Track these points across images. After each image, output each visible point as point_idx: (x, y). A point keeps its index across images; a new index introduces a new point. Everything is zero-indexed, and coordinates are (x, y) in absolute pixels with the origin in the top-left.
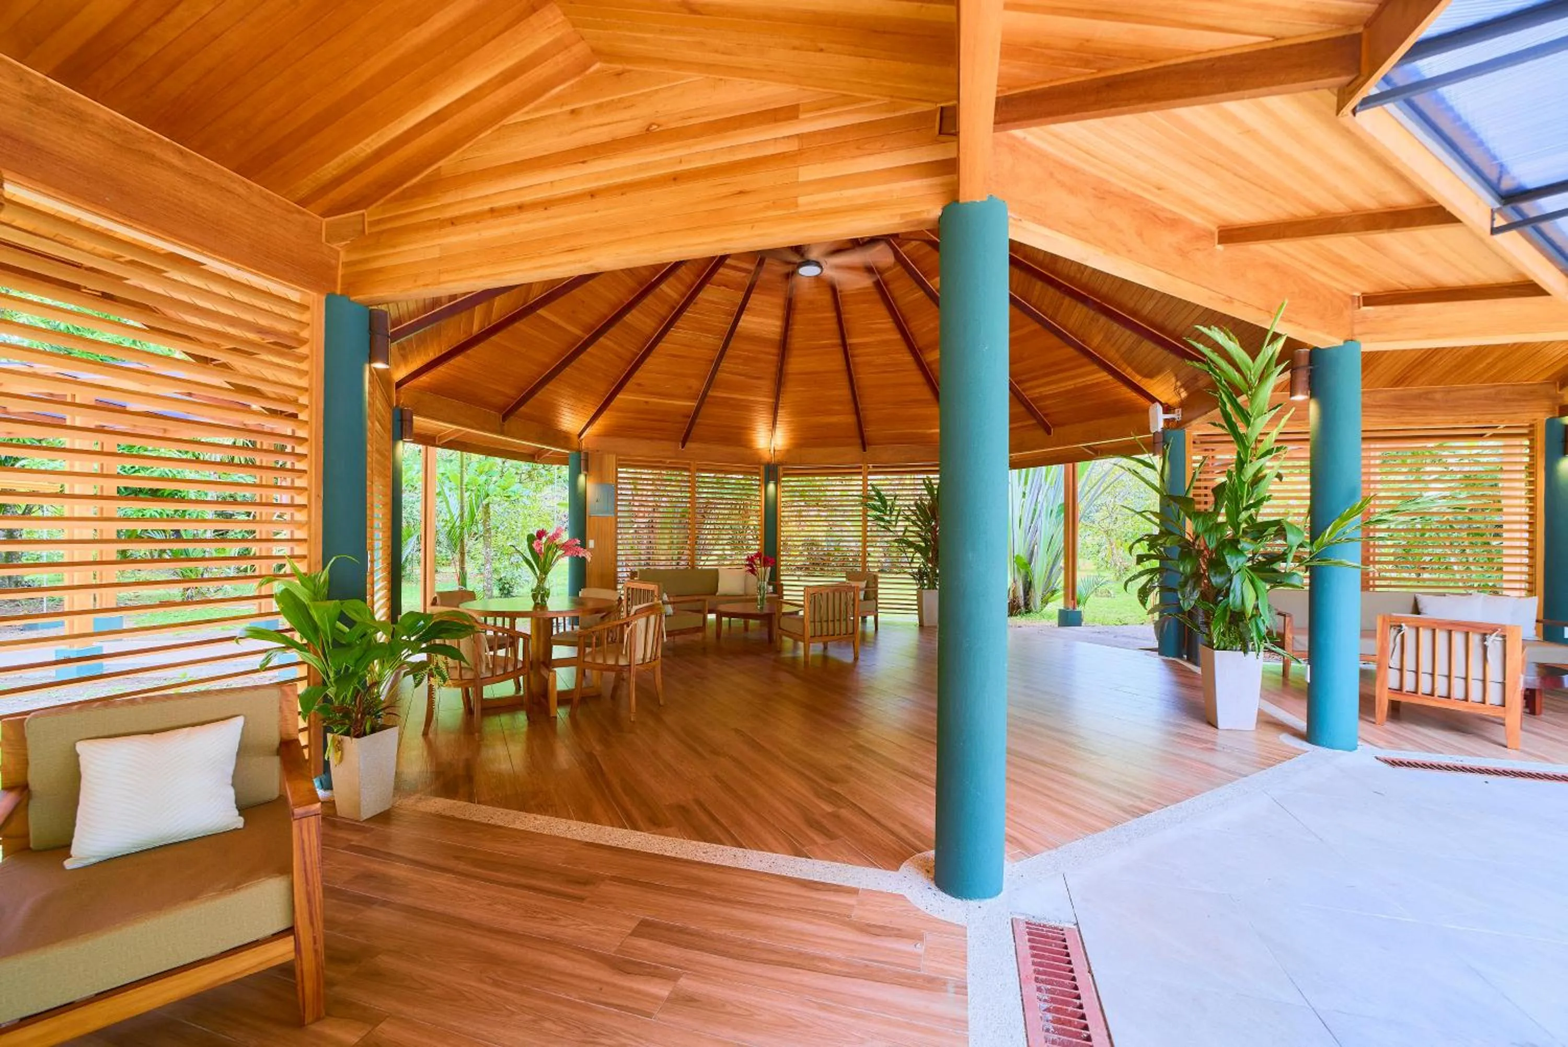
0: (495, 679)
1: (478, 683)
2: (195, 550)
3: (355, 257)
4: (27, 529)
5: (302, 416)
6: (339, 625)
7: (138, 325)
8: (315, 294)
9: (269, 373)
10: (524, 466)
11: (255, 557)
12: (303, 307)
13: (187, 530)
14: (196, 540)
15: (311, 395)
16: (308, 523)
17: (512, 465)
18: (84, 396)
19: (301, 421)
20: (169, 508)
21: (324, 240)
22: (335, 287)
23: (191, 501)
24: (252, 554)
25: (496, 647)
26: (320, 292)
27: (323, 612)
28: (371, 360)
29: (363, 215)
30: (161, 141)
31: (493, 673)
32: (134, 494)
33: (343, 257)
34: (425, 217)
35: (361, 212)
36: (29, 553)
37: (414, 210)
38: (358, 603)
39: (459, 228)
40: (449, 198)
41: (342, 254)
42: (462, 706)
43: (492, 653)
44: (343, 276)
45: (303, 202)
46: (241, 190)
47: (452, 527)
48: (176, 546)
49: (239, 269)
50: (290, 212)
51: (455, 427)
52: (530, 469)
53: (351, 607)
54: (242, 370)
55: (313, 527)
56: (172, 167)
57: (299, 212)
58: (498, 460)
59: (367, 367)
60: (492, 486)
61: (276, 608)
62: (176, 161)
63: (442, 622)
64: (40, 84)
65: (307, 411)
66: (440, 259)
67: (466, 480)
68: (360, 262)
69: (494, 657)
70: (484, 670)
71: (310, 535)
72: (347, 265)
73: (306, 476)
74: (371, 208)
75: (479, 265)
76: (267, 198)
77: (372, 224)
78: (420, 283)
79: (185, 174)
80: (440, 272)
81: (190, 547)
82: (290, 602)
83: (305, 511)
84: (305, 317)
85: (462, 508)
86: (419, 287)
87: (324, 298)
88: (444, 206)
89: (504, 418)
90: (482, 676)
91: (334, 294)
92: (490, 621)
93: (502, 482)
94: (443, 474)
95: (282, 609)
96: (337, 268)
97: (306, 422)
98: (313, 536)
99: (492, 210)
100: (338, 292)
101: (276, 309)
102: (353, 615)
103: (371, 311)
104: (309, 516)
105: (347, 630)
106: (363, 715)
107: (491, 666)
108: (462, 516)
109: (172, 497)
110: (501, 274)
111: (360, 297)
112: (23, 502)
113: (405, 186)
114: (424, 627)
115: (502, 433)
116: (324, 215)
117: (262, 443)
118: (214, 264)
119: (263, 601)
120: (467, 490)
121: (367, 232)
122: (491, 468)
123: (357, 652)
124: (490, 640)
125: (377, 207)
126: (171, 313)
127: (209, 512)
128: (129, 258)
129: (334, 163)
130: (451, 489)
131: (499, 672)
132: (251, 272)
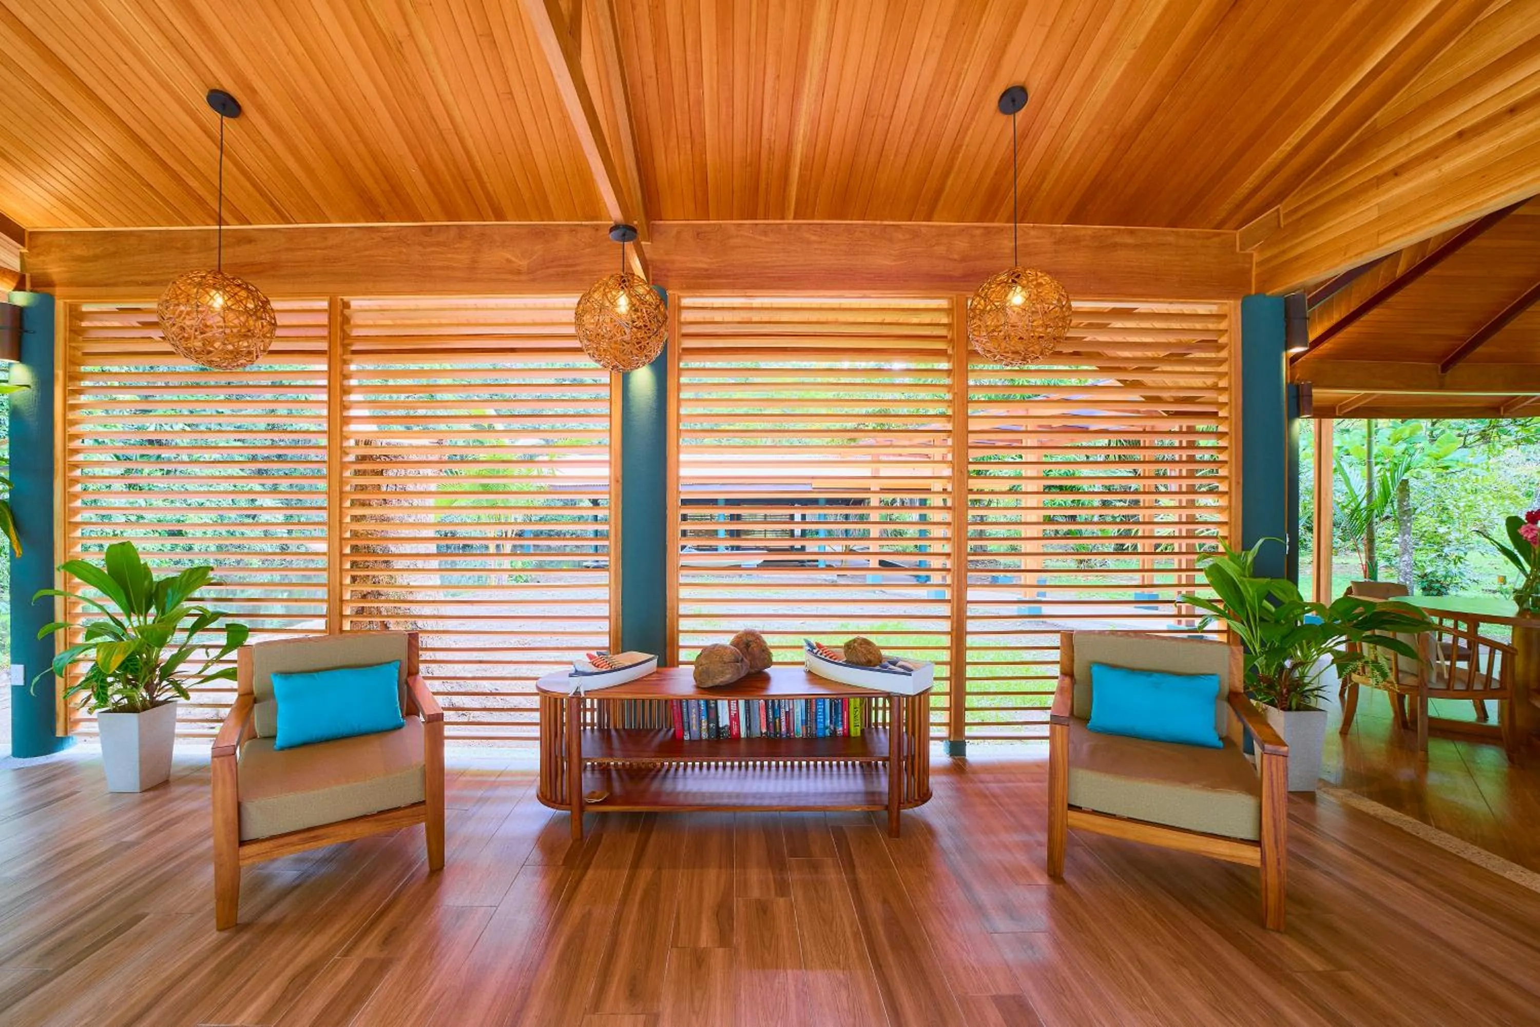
0: (1449, 692)
1: (1423, 691)
2: (1087, 530)
3: (1268, 254)
4: (992, 516)
5: (1221, 414)
6: (1266, 603)
7: (1094, 368)
8: (1232, 302)
9: (1169, 381)
10: (1474, 426)
11: (1135, 537)
12: (1221, 317)
13: (1082, 514)
14: (1087, 522)
15: (1230, 394)
16: (1229, 507)
17: (1450, 427)
18: (1031, 425)
19: (1221, 418)
20: (1069, 498)
21: (1238, 249)
22: (1250, 289)
23: (1085, 493)
24: (1133, 534)
25: (1454, 657)
26: (1235, 298)
27: (1250, 589)
28: (1288, 347)
29: (1278, 210)
30: (1119, 230)
31: (1448, 686)
32: (1048, 489)
33: (1256, 258)
34: (1356, 182)
35: (1276, 208)
36: (991, 530)
37: (1345, 178)
38: (1285, 583)
39: (1406, 176)
40: (1390, 149)
41: (1255, 254)
42: (1391, 714)
43: (1448, 663)
44: (1257, 275)
45: (1219, 226)
46: (1171, 239)
47: (1356, 509)
48: (1073, 527)
49: (1171, 303)
50: (1208, 238)
51: (1363, 392)
52: (1482, 427)
53: (1278, 587)
54: (1150, 384)
55: (1233, 511)
56: (1125, 246)
57: (1219, 235)
58: (1425, 423)
59: (1284, 354)
60: (1418, 456)
61: (1206, 581)
62: (1129, 240)
63: (1384, 613)
64: (1060, 231)
65: (1227, 408)
66: (1379, 219)
67: (1375, 450)
68: (1275, 257)
69: (1452, 668)
70: (1434, 678)
71: (1230, 518)
72: (1260, 264)
73: (1227, 466)
74: (1284, 202)
75: (1440, 207)
76: (1192, 236)
77: (1287, 215)
78: (1350, 254)
79: (1136, 247)
80: (1379, 234)
81: (1083, 528)
82: (1218, 577)
83: (1226, 497)
84: (1223, 325)
85: (1370, 486)
86: (1350, 258)
87: (1239, 302)
88: (1384, 159)
89: (1445, 368)
90: (1430, 686)
91: (1249, 295)
92: (1449, 623)
93: (1433, 449)
94: (1339, 448)
95: (1211, 582)
96: (1250, 270)
97: (1226, 418)
98: (1233, 520)
99: (1460, 135)
100: (1253, 292)
101: (1185, 325)
102: (1279, 595)
103: (1286, 299)
104: (1230, 501)
105: (1273, 609)
106: (1289, 692)
107: (1446, 676)
108: (1370, 496)
109: (1072, 490)
110: (1479, 204)
111: (1276, 290)
112: (986, 498)
113: (1327, 161)
114: (1361, 614)
115: (1441, 387)
116: (1237, 228)
117: (1145, 441)
118: (1143, 307)
119: (1146, 574)
120: (1377, 464)
121: (1282, 224)
122: (1412, 433)
123: (1284, 630)
124: (1445, 647)
125: (1294, 196)
126: (1111, 353)
127: (1096, 501)
128: (1086, 322)
129: (1252, 178)
130: (1351, 465)
131: (1459, 686)
132: (1182, 303)
